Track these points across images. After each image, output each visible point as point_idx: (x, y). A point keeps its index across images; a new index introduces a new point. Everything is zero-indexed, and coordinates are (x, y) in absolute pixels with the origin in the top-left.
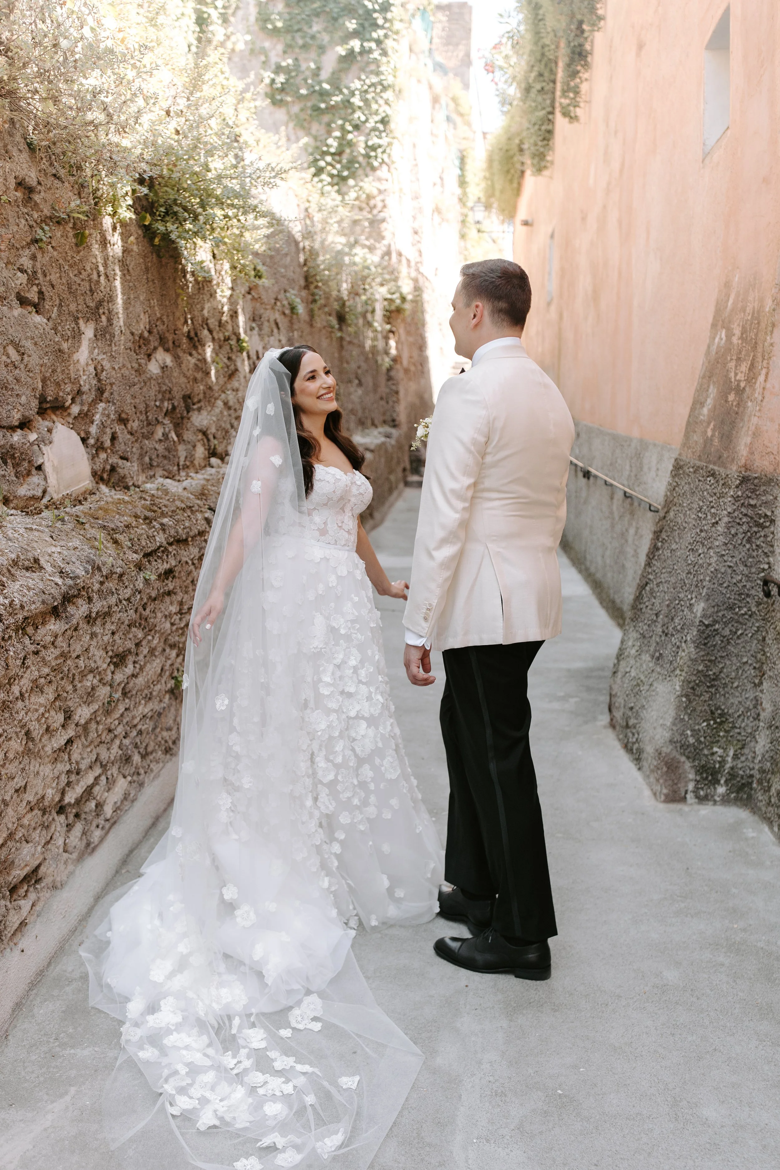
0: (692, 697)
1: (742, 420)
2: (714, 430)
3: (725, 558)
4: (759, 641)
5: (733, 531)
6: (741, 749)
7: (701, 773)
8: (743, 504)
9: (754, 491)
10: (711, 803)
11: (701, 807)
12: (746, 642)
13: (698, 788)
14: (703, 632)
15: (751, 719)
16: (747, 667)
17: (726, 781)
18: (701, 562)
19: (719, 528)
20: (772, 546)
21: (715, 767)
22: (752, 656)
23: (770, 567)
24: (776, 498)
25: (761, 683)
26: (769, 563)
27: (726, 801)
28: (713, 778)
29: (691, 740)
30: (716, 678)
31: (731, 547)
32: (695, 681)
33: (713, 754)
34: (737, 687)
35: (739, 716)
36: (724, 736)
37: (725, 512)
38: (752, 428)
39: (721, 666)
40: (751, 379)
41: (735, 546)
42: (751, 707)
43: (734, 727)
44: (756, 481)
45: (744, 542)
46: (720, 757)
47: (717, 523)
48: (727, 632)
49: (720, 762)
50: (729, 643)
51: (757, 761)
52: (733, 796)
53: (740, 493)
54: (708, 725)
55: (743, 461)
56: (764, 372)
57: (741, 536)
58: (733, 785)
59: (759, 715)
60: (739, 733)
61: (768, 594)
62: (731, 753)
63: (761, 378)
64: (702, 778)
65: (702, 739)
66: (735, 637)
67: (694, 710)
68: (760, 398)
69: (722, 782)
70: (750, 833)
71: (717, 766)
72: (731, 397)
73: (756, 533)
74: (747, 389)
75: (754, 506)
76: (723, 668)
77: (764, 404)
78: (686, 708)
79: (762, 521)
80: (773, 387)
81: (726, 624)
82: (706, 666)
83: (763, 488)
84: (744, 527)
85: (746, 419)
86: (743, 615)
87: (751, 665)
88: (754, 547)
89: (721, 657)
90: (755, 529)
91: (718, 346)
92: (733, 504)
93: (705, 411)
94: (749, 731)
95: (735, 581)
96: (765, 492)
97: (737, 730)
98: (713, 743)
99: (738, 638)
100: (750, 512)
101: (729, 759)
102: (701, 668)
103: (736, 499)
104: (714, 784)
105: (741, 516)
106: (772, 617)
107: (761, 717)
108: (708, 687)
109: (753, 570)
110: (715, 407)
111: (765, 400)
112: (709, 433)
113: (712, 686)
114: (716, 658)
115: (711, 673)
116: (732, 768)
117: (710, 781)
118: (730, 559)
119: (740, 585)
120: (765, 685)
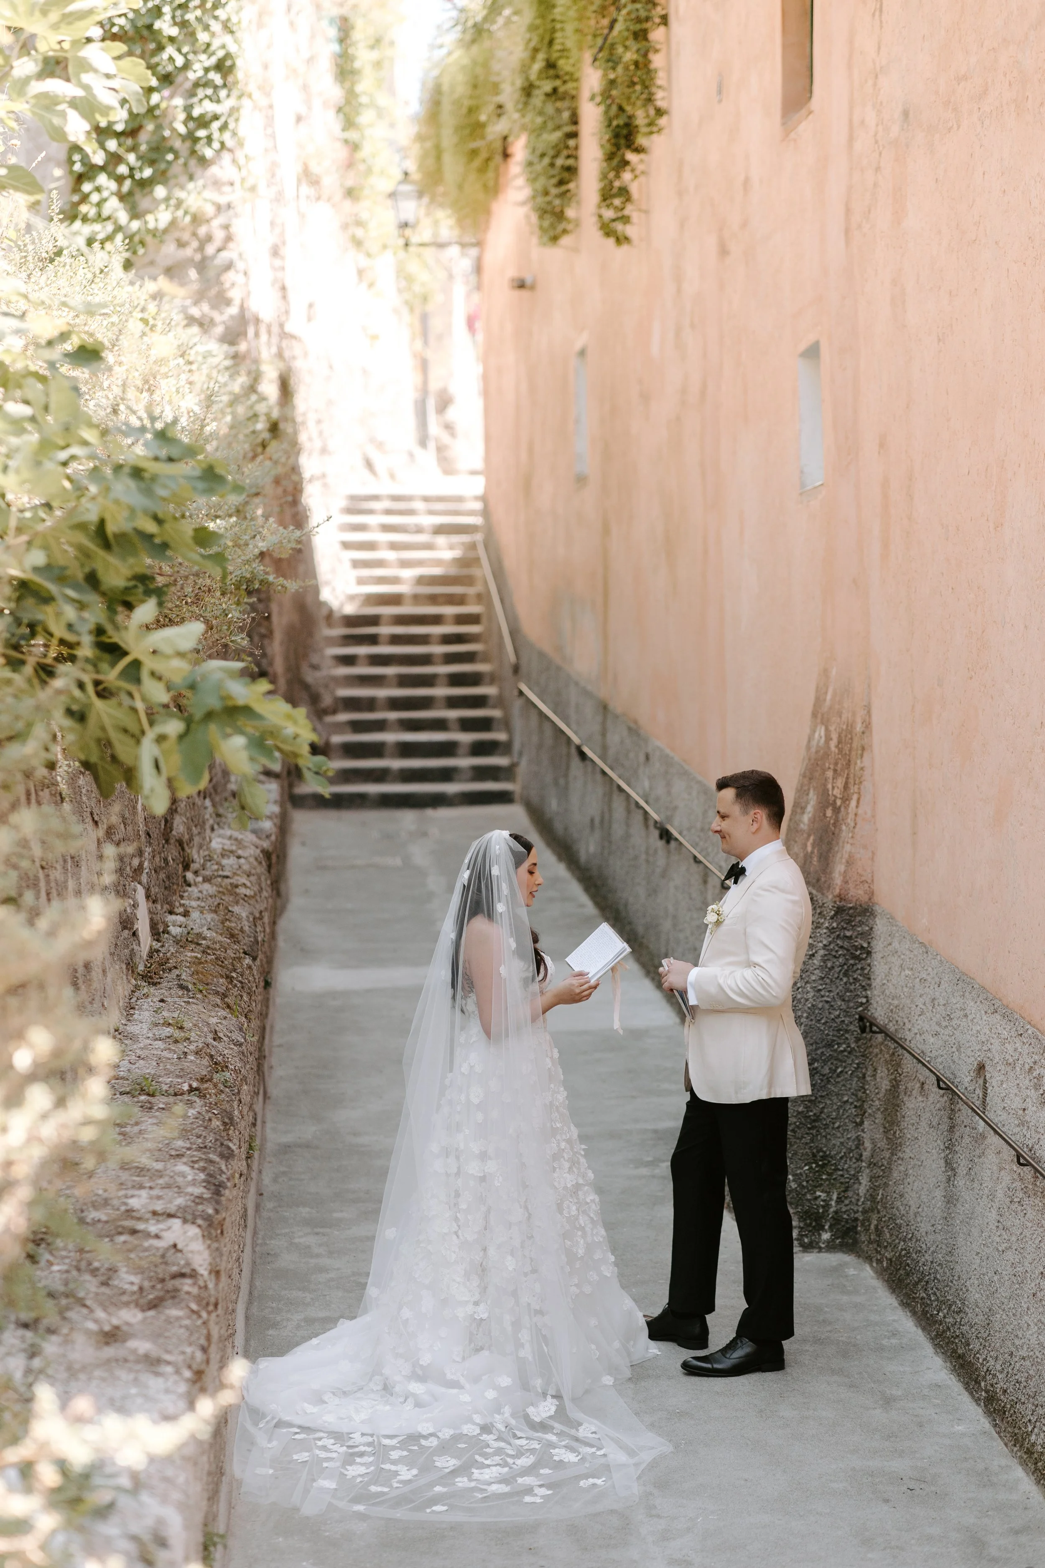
1: (838, 843)
2: (813, 846)
3: (822, 993)
4: (859, 1078)
5: (829, 965)
6: (844, 1191)
7: (805, 1220)
8: (838, 936)
9: (849, 922)
10: (816, 1250)
11: (806, 1254)
12: (846, 1080)
13: (802, 1235)
15: (854, 1160)
16: (848, 1107)
17: (830, 1227)
18: (799, 996)
19: (815, 961)
20: (869, 979)
21: (818, 1212)
22: (853, 1094)
23: (868, 1001)
24: (871, 929)
25: (862, 1123)
26: (866, 997)
27: (831, 1247)
28: (818, 1224)
30: (817, 1118)
31: (828, 981)
32: (795, 1123)
33: (816, 1198)
34: (838, 1127)
35: (841, 1158)
36: (827, 1179)
37: (821, 945)
38: (846, 856)
39: (821, 1106)
40: (846, 800)
41: (831, 981)
42: (853, 1148)
43: (837, 1169)
44: (851, 911)
45: (841, 976)
46: (823, 1201)
47: (813, 955)
48: (826, 1070)
49: (823, 1207)
50: (829, 1082)
51: (860, 1203)
52: (838, 1241)
53: (835, 925)
54: (811, 1168)
55: (837, 891)
56: (855, 797)
57: (837, 970)
58: (838, 1229)
59: (861, 1155)
60: (842, 1176)
61: (863, 1030)
62: (835, 1197)
63: (853, 803)
64: (806, 1224)
65: (805, 1183)
66: (835, 1075)
68: (852, 824)
69: (827, 1227)
70: (851, 1272)
71: (821, 1211)
72: (829, 813)
73: (853, 965)
74: (842, 809)
75: (850, 938)
76: (823, 1108)
77: (856, 830)
79: (858, 953)
80: (866, 813)
81: (825, 1062)
82: (806, 1107)
83: (858, 919)
84: (841, 960)
85: (841, 844)
86: (842, 1051)
87: (852, 1103)
88: (851, 981)
89: (821, 1096)
90: (852, 962)
91: (818, 745)
92: (829, 936)
93: (806, 818)
94: (852, 1172)
95: (832, 1016)
96: (861, 923)
97: (841, 1173)
98: (816, 1187)
99: (838, 1076)
100: (846, 944)
101: (833, 1203)
102: (801, 1109)
103: (831, 930)
104: (818, 1230)
105: (837, 948)
106: (870, 1053)
107: (864, 1158)
108: (809, 1129)
109: (852, 1004)
110: (814, 817)
111: (858, 826)
112: (809, 849)
113: (813, 1128)
114: (816, 1098)
115: (811, 1114)
116: (836, 1212)
117: (814, 1227)
118: (827, 994)
119: (838, 1020)
120: (866, 1123)
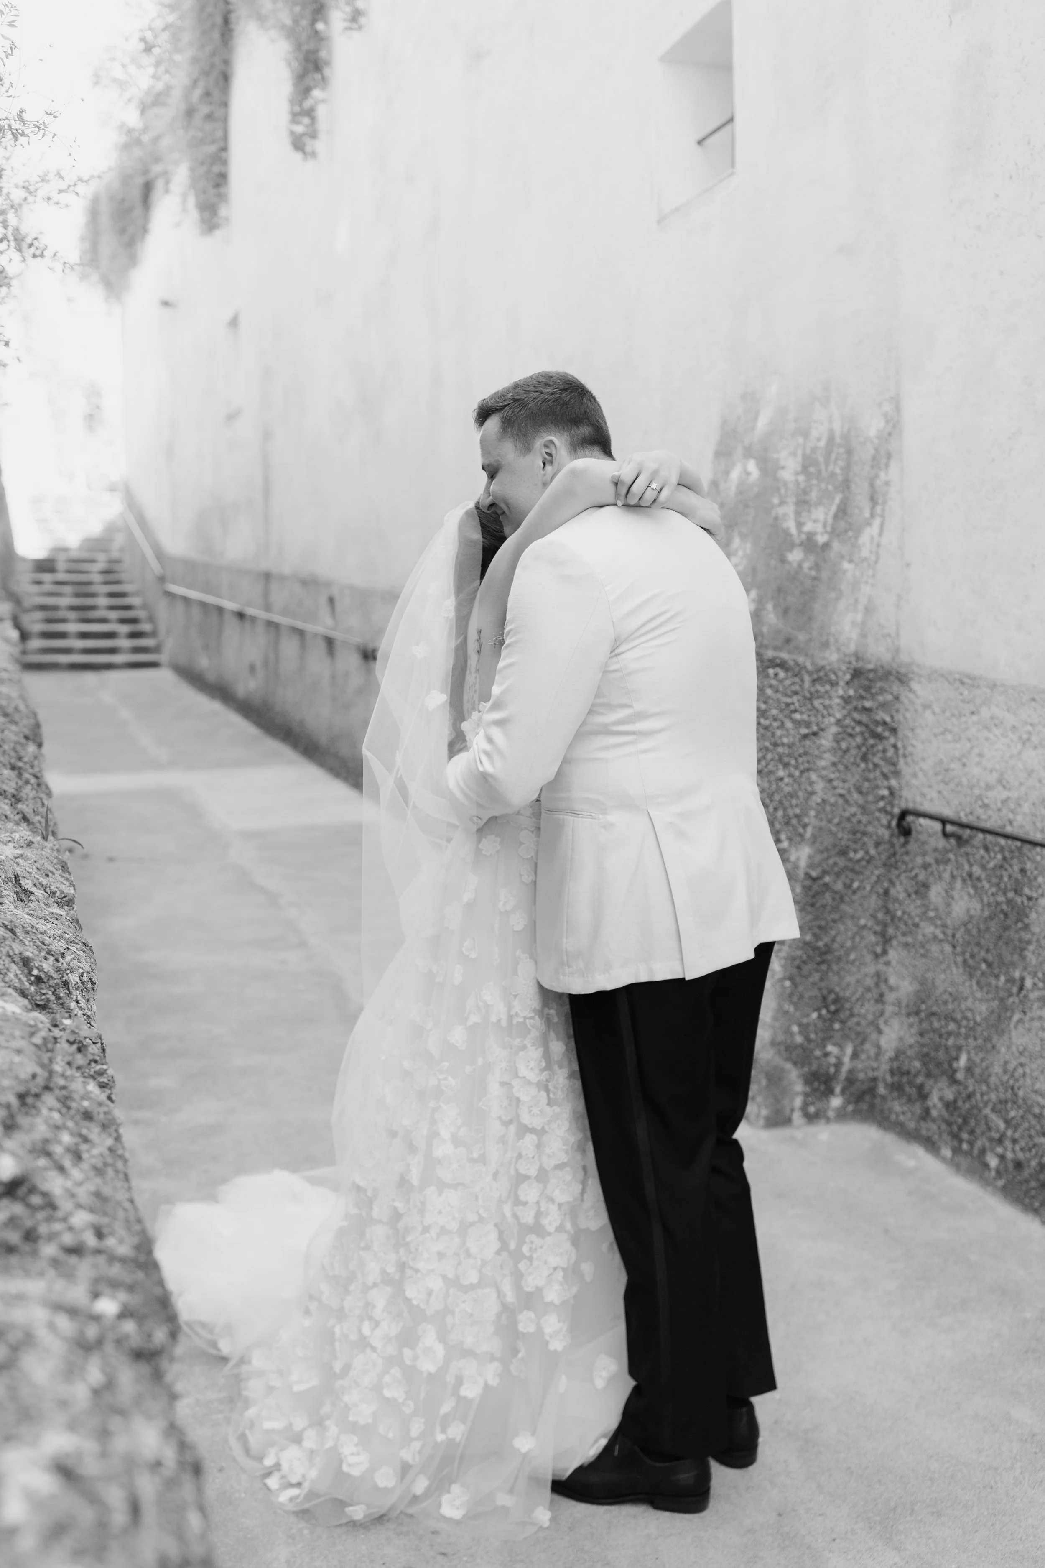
0: (798, 979)
3: (835, 783)
5: (844, 745)
6: (861, 1044)
7: (812, 1083)
8: (855, 708)
10: (823, 1121)
11: (812, 1129)
12: (864, 897)
13: (807, 1104)
14: (809, 888)
15: (873, 1002)
16: (865, 933)
17: (843, 1090)
19: (823, 742)
20: (896, 765)
21: (828, 1073)
22: (872, 916)
24: (896, 698)
25: (886, 953)
26: (890, 787)
27: (842, 1116)
28: (826, 1088)
29: (799, 1039)
30: (828, 950)
31: (841, 767)
32: (801, 957)
33: (825, 1055)
34: (855, 960)
35: (858, 1000)
36: (839, 1029)
37: (832, 720)
38: (863, 601)
39: (833, 933)
41: (846, 767)
42: (872, 985)
43: (852, 1015)
44: (870, 675)
45: (858, 761)
46: (835, 1057)
48: (839, 886)
49: (835, 1065)
50: (842, 900)
51: (884, 1060)
52: (849, 1108)
53: (851, 692)
54: (820, 1016)
55: (853, 647)
56: (877, 522)
57: (853, 752)
58: (851, 1093)
59: (882, 995)
60: (858, 1024)
62: (849, 1051)
63: (873, 530)
64: (812, 1089)
65: (812, 1036)
66: (850, 892)
67: (801, 997)
68: (873, 558)
69: (837, 1091)
71: (832, 1070)
73: (873, 746)
75: (869, 710)
76: (836, 935)
77: (882, 564)
78: (791, 995)
79: (879, 730)
80: (890, 544)
81: (838, 875)
82: (815, 935)
83: (879, 684)
84: (858, 739)
86: (858, 861)
87: (870, 928)
88: (871, 766)
89: (834, 921)
90: (872, 742)
92: (844, 708)
94: (871, 1019)
95: (847, 815)
96: (882, 690)
97: (856, 1020)
98: (826, 1039)
99: (854, 892)
100: (864, 718)
101: (846, 1059)
102: (808, 938)
103: (846, 700)
104: (827, 1096)
105: (853, 724)
107: (888, 999)
108: (818, 964)
109: (870, 798)
111: (880, 561)
113: (823, 962)
114: (827, 923)
115: (821, 944)
116: (850, 1071)
117: (824, 1093)
118: (841, 784)
119: (854, 820)
120: (892, 954)
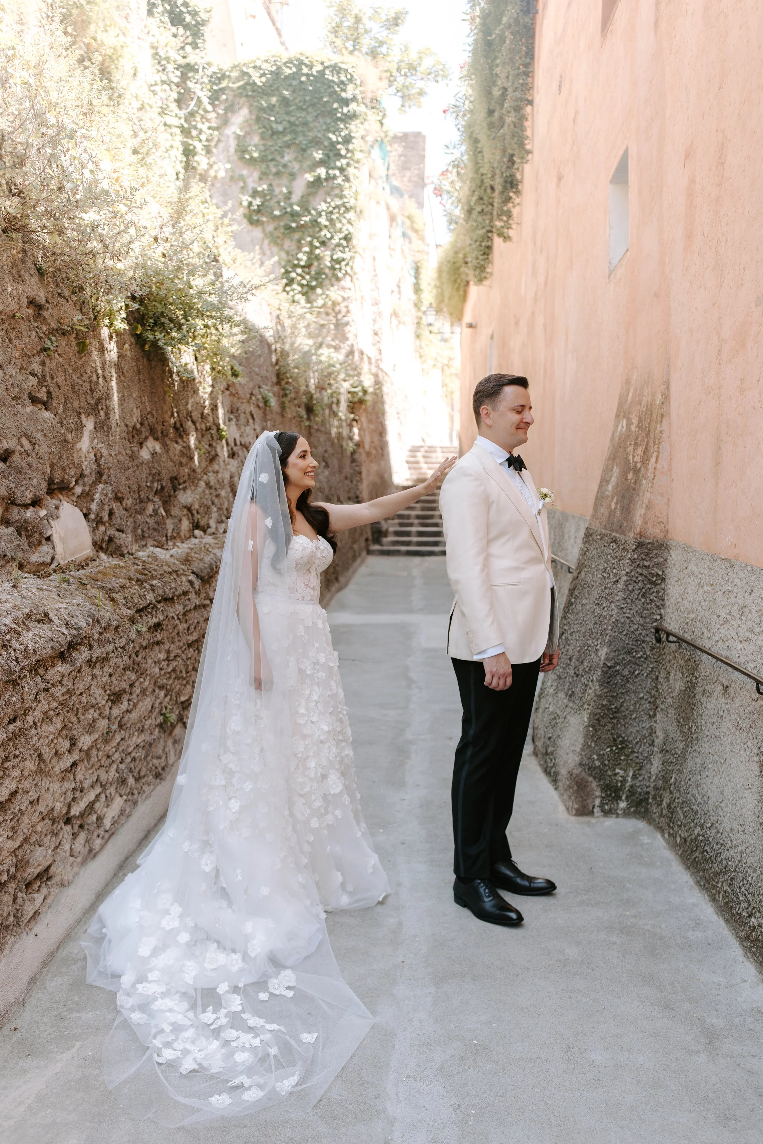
0: (598, 727)
1: (638, 495)
2: (616, 504)
3: (624, 610)
4: (653, 679)
5: (630, 588)
6: (639, 770)
7: (606, 791)
8: (638, 565)
9: (647, 554)
10: (614, 816)
11: (606, 819)
12: (642, 681)
13: (603, 804)
14: (606, 673)
15: (647, 745)
16: (643, 702)
17: (626, 798)
18: (604, 614)
19: (619, 586)
20: (663, 600)
21: (617, 786)
22: (647, 692)
23: (661, 618)
24: (666, 560)
25: (655, 715)
26: (660, 615)
27: (626, 814)
28: (616, 795)
29: (597, 763)
30: (618, 711)
31: (629, 601)
32: (600, 713)
33: (615, 775)
34: (635, 718)
35: (637, 743)
36: (624, 760)
37: (624, 572)
38: (646, 502)
39: (621, 701)
40: (645, 461)
41: (632, 601)
42: (647, 735)
43: (632, 752)
44: (649, 546)
45: (640, 597)
46: (622, 777)
47: (617, 581)
48: (626, 672)
49: (621, 782)
50: (628, 681)
51: (652, 780)
52: (632, 809)
53: (636, 556)
54: (611, 750)
55: (638, 529)
56: (655, 455)
57: (637, 592)
58: (633, 800)
59: (653, 741)
60: (637, 757)
61: (659, 640)
62: (631, 774)
63: (653, 460)
64: (607, 795)
65: (606, 762)
66: (633, 677)
67: (600, 738)
68: (652, 477)
69: (624, 798)
70: (646, 840)
71: (619, 785)
72: (630, 476)
73: (650, 589)
74: (642, 469)
75: (648, 567)
76: (623, 702)
77: (655, 481)
78: (592, 736)
79: (654, 579)
80: (663, 468)
81: (625, 665)
82: (609, 701)
83: (655, 552)
84: (640, 585)
85: (641, 494)
86: (640, 658)
87: (646, 699)
88: (648, 601)
89: (622, 693)
90: (649, 586)
91: (620, 433)
92: (631, 565)
93: (610, 487)
94: (646, 755)
95: (632, 629)
96: (657, 555)
97: (636, 755)
98: (616, 765)
99: (636, 677)
100: (644, 572)
101: (629, 779)
102: (604, 703)
103: (633, 561)
104: (617, 800)
105: (637, 575)
106: (663, 659)
107: (656, 743)
108: (611, 719)
109: (648, 620)
110: (617, 484)
111: (656, 478)
112: (613, 506)
113: (614, 718)
114: (618, 694)
115: (613, 707)
116: (632, 786)
117: (613, 797)
118: (628, 611)
119: (637, 633)
120: (658, 716)
